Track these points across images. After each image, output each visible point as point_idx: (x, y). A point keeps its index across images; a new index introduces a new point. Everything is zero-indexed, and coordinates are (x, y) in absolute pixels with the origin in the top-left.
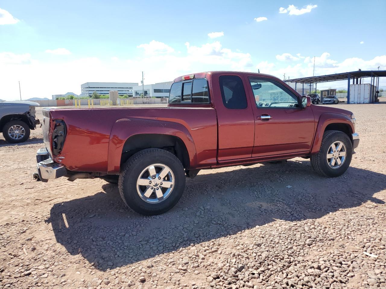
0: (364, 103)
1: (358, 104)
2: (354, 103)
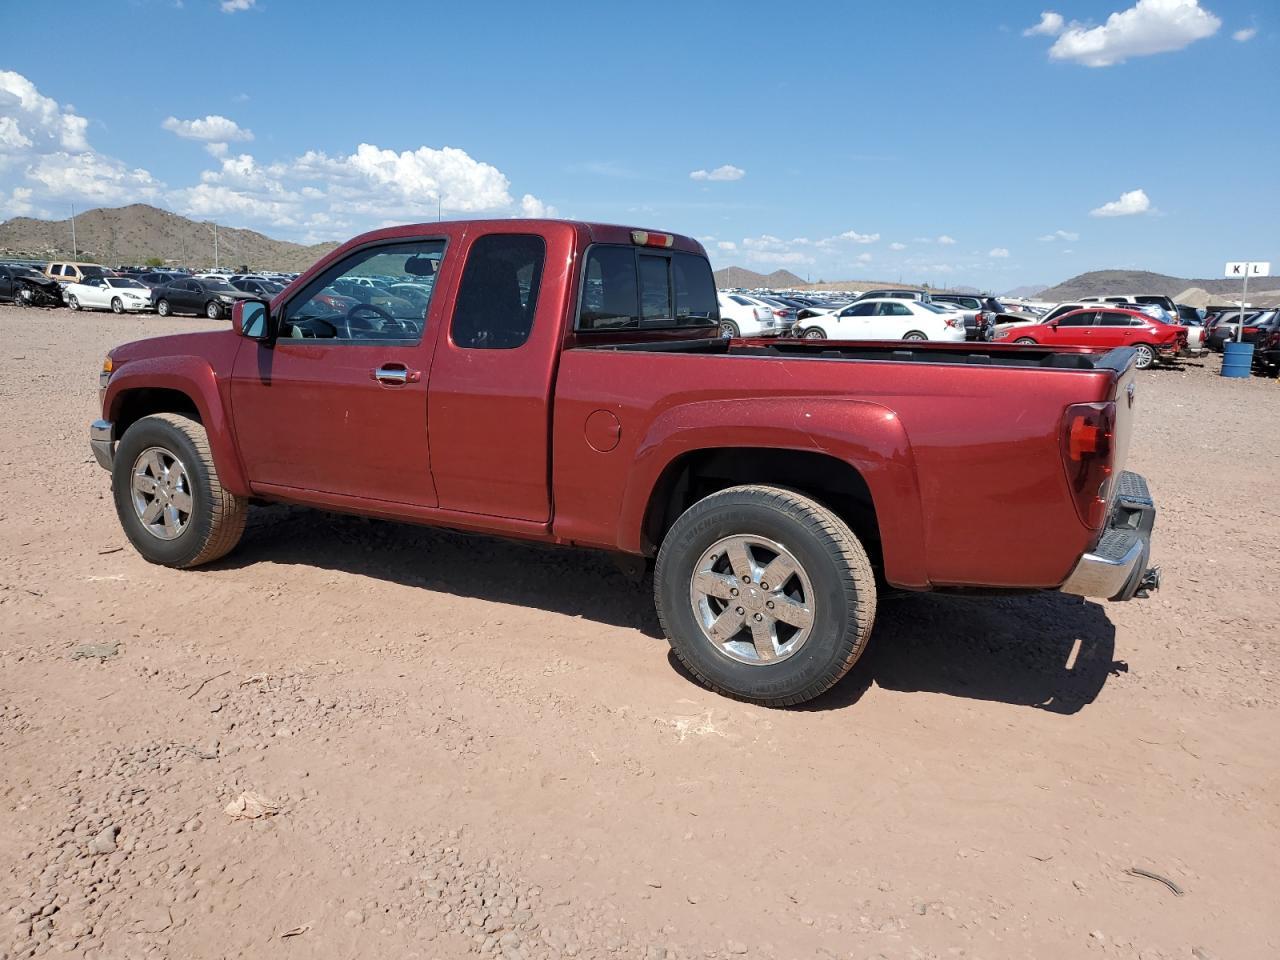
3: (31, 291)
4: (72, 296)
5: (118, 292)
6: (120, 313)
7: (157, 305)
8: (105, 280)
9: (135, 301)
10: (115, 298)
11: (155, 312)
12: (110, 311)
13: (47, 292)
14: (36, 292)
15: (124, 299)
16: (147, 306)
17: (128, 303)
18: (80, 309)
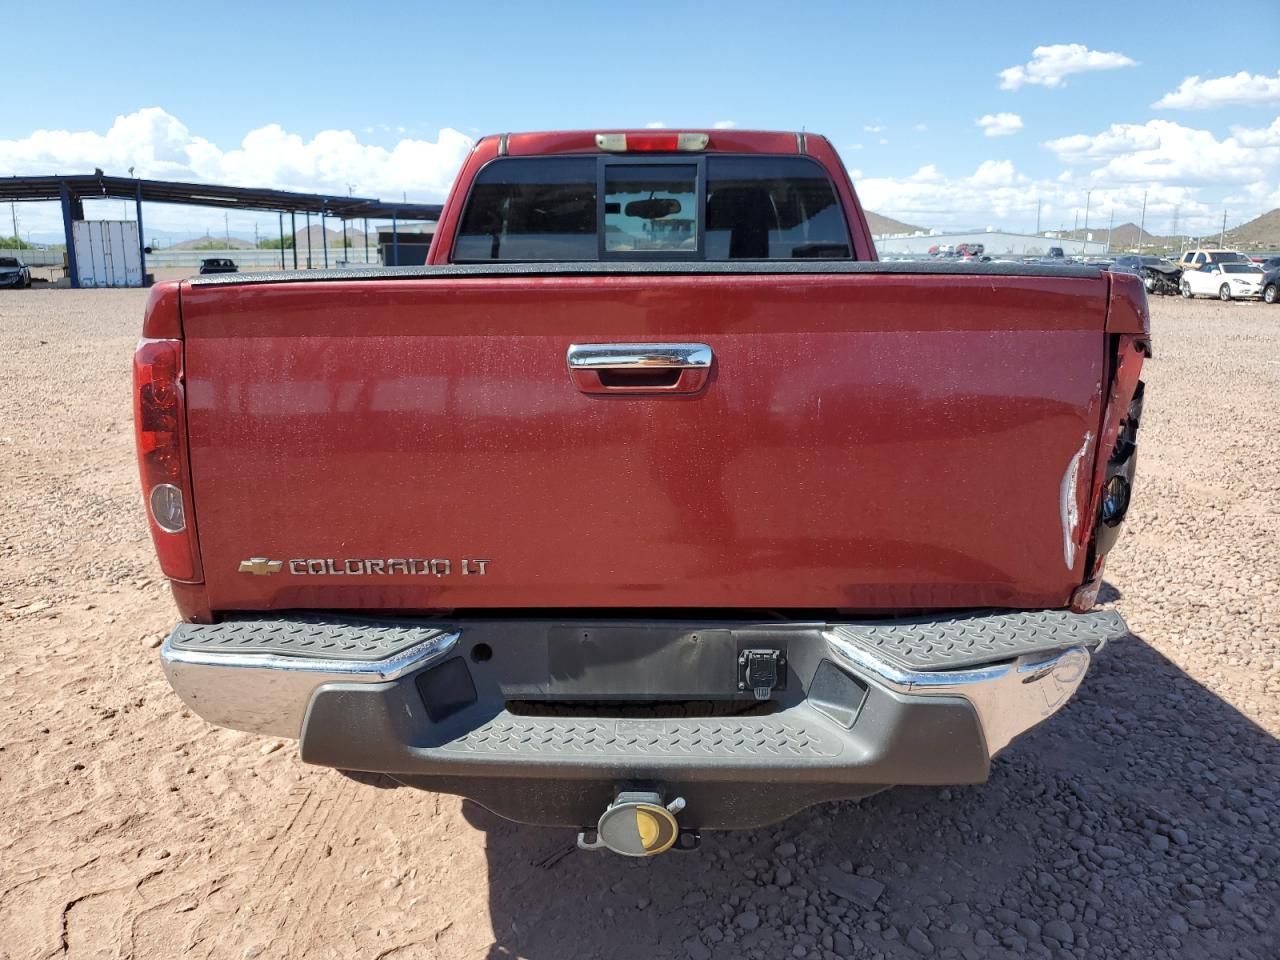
0: (126, 286)
1: (108, 287)
2: (96, 286)
3: (1154, 278)
4: (1186, 284)
5: (1229, 278)
6: (1226, 301)
7: (1265, 291)
8: (1220, 265)
9: (1246, 287)
10: (1225, 285)
11: (1262, 299)
12: (1219, 298)
13: (1169, 280)
14: (1158, 280)
15: (1232, 285)
16: (1257, 293)
17: (1236, 290)
18: (1192, 296)
